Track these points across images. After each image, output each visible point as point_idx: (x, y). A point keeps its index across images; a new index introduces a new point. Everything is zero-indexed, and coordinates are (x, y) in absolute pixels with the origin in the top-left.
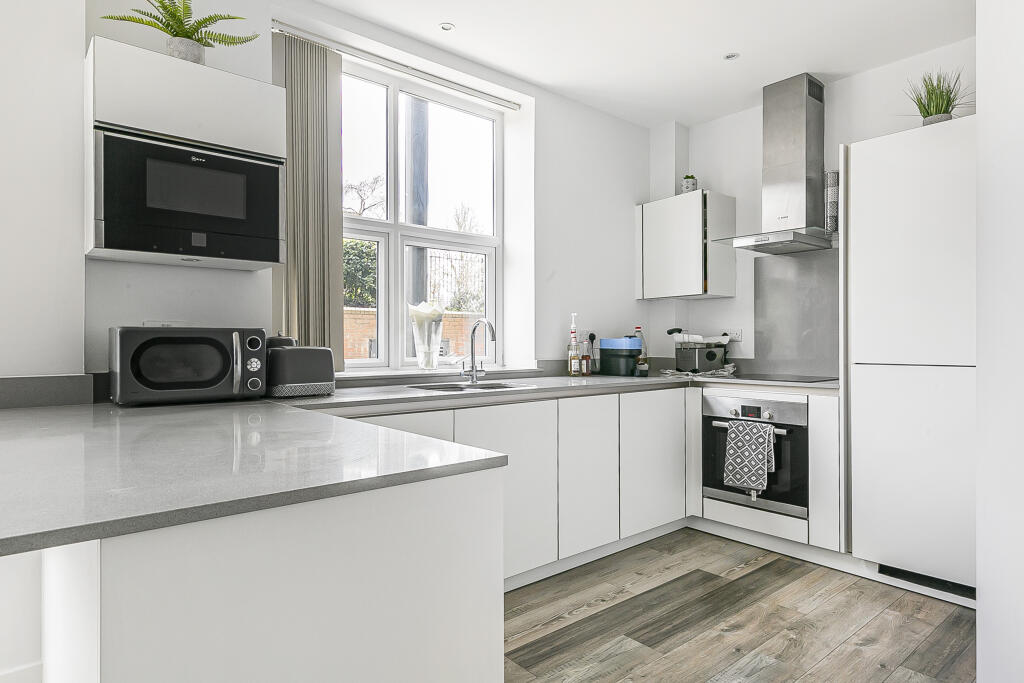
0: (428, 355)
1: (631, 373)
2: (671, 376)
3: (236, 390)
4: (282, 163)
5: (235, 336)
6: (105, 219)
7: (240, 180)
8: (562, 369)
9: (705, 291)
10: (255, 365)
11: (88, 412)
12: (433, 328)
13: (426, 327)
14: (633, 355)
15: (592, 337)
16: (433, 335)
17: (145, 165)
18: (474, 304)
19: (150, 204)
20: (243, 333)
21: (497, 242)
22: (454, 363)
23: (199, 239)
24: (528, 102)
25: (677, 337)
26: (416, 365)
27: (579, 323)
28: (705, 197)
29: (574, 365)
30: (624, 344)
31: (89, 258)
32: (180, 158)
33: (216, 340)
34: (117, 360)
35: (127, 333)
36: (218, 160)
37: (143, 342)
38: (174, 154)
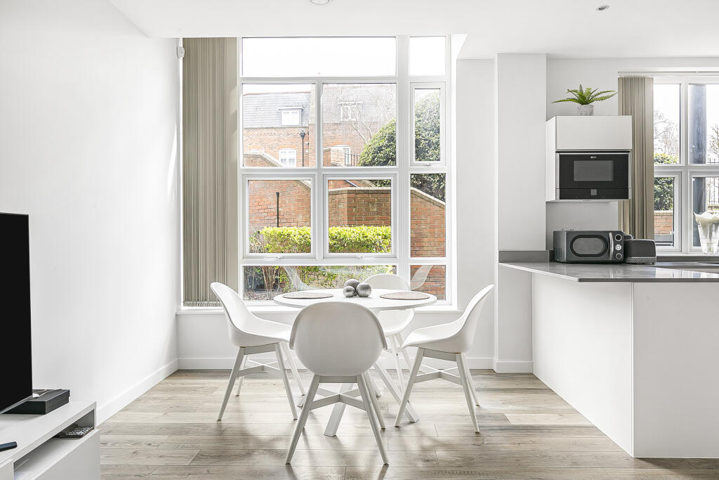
0: (709, 244)
3: (610, 259)
4: (629, 152)
5: (610, 234)
6: (560, 188)
7: (610, 164)
10: (619, 247)
11: (548, 266)
12: (714, 228)
13: (708, 227)
16: (713, 233)
17: (573, 164)
20: (614, 233)
23: (594, 192)
26: (701, 251)
31: (547, 202)
32: (586, 158)
33: (602, 236)
34: (564, 245)
35: (569, 233)
36: (602, 156)
37: (574, 237)
38: (584, 157)
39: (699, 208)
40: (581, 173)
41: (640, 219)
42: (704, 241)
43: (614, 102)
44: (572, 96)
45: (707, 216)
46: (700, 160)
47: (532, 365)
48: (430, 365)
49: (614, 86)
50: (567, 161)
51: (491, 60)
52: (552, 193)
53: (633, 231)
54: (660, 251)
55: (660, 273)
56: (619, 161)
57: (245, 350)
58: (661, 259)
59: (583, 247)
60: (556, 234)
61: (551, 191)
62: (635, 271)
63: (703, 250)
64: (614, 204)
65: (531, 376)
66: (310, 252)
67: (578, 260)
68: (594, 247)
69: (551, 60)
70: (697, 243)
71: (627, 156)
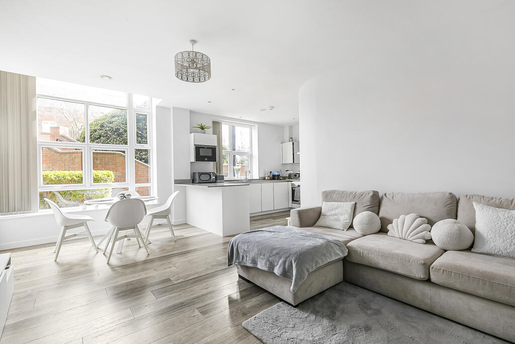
0: (238, 176)
1: (278, 179)
2: (287, 180)
3: (212, 181)
4: (216, 146)
6: (196, 158)
8: (264, 179)
9: (294, 162)
10: (214, 177)
11: (191, 184)
13: (237, 171)
14: (278, 176)
15: (271, 172)
17: (200, 150)
18: (246, 162)
19: (201, 155)
20: (212, 173)
21: (251, 153)
22: (243, 178)
23: (206, 159)
24: (257, 126)
25: (288, 172)
27: (268, 170)
28: (293, 143)
29: (267, 178)
30: (276, 174)
31: (191, 162)
32: (204, 148)
33: (209, 174)
34: (197, 177)
35: (199, 173)
36: (209, 148)
37: (201, 174)
38: (203, 147)
39: (234, 165)
40: (202, 153)
41: (219, 168)
42: (236, 175)
43: (211, 130)
44: (199, 126)
45: (236, 167)
46: (234, 150)
47: (186, 220)
48: (157, 221)
49: (211, 125)
50: (198, 148)
51: (170, 109)
52: (193, 159)
53: (217, 172)
54: (225, 178)
55: (225, 184)
56: (213, 149)
57: (67, 228)
58: (226, 181)
59: (204, 178)
60: (194, 174)
61: (193, 158)
62: (218, 184)
63: (236, 178)
64: (212, 163)
65: (186, 224)
66: (82, 183)
67: (202, 182)
68: (206, 178)
69: (191, 112)
70: (234, 176)
71: (215, 148)
